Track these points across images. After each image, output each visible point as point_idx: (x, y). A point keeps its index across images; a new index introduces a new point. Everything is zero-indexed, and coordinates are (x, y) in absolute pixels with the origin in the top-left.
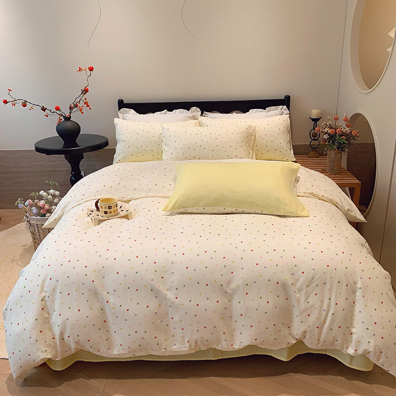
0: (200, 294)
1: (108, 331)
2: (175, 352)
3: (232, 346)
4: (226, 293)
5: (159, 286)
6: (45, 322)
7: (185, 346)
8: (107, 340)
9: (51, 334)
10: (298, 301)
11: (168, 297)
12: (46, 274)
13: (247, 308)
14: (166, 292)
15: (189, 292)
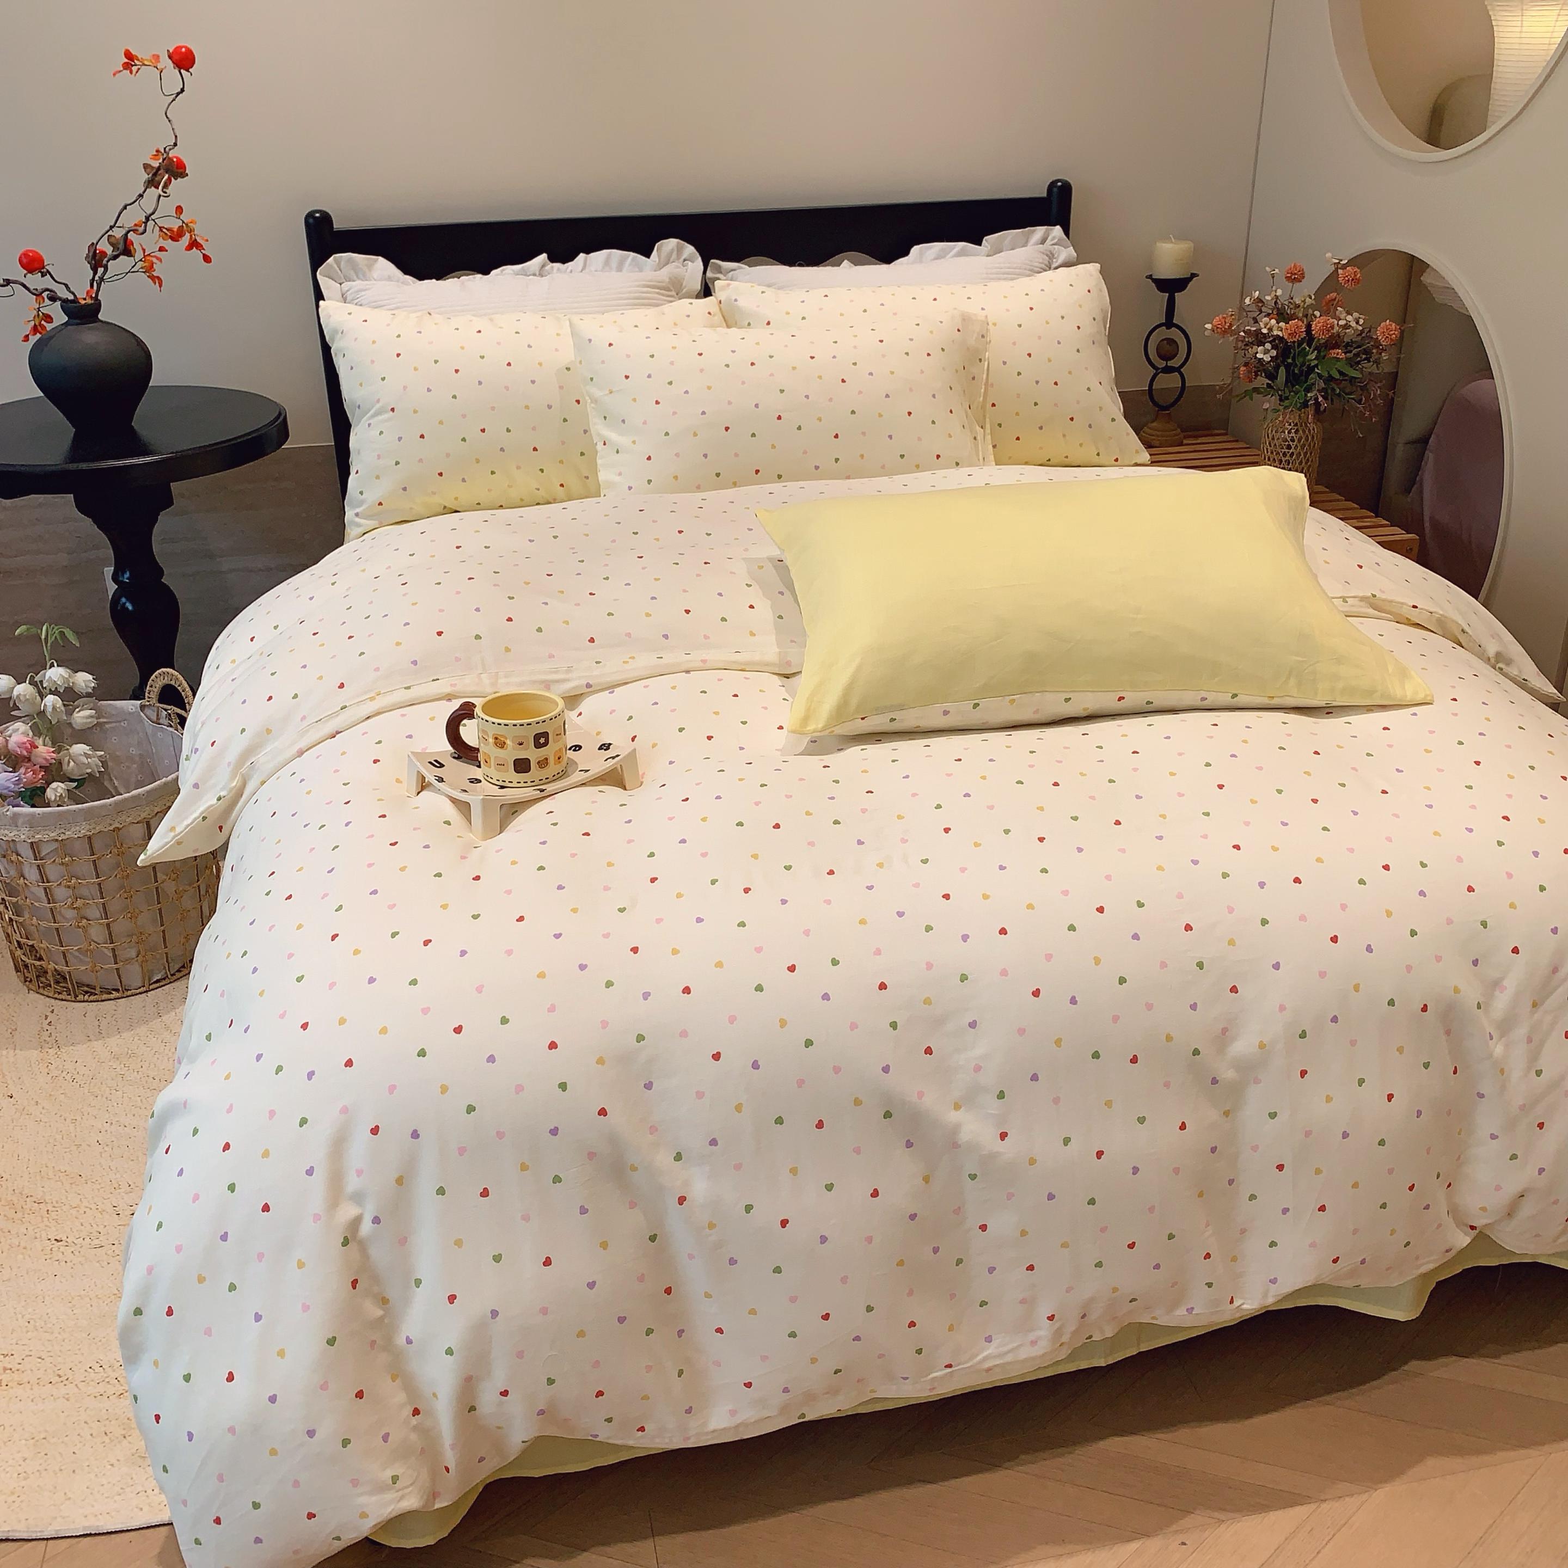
0: (1109, 1104)
1: (680, 1333)
2: (989, 1370)
3: (1232, 1302)
4: (1215, 1081)
5: (921, 1095)
6: (373, 1343)
7: (1032, 1336)
8: (681, 1373)
9: (401, 1397)
10: (1502, 1071)
11: (964, 1136)
12: (345, 1110)
13: (1308, 1134)
14: (954, 1116)
15: (1056, 1101)
